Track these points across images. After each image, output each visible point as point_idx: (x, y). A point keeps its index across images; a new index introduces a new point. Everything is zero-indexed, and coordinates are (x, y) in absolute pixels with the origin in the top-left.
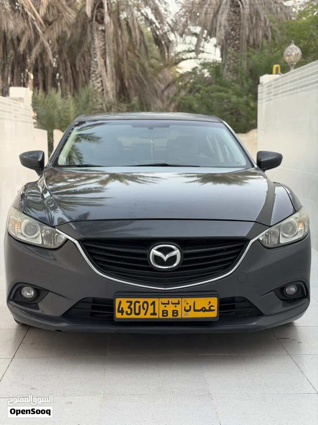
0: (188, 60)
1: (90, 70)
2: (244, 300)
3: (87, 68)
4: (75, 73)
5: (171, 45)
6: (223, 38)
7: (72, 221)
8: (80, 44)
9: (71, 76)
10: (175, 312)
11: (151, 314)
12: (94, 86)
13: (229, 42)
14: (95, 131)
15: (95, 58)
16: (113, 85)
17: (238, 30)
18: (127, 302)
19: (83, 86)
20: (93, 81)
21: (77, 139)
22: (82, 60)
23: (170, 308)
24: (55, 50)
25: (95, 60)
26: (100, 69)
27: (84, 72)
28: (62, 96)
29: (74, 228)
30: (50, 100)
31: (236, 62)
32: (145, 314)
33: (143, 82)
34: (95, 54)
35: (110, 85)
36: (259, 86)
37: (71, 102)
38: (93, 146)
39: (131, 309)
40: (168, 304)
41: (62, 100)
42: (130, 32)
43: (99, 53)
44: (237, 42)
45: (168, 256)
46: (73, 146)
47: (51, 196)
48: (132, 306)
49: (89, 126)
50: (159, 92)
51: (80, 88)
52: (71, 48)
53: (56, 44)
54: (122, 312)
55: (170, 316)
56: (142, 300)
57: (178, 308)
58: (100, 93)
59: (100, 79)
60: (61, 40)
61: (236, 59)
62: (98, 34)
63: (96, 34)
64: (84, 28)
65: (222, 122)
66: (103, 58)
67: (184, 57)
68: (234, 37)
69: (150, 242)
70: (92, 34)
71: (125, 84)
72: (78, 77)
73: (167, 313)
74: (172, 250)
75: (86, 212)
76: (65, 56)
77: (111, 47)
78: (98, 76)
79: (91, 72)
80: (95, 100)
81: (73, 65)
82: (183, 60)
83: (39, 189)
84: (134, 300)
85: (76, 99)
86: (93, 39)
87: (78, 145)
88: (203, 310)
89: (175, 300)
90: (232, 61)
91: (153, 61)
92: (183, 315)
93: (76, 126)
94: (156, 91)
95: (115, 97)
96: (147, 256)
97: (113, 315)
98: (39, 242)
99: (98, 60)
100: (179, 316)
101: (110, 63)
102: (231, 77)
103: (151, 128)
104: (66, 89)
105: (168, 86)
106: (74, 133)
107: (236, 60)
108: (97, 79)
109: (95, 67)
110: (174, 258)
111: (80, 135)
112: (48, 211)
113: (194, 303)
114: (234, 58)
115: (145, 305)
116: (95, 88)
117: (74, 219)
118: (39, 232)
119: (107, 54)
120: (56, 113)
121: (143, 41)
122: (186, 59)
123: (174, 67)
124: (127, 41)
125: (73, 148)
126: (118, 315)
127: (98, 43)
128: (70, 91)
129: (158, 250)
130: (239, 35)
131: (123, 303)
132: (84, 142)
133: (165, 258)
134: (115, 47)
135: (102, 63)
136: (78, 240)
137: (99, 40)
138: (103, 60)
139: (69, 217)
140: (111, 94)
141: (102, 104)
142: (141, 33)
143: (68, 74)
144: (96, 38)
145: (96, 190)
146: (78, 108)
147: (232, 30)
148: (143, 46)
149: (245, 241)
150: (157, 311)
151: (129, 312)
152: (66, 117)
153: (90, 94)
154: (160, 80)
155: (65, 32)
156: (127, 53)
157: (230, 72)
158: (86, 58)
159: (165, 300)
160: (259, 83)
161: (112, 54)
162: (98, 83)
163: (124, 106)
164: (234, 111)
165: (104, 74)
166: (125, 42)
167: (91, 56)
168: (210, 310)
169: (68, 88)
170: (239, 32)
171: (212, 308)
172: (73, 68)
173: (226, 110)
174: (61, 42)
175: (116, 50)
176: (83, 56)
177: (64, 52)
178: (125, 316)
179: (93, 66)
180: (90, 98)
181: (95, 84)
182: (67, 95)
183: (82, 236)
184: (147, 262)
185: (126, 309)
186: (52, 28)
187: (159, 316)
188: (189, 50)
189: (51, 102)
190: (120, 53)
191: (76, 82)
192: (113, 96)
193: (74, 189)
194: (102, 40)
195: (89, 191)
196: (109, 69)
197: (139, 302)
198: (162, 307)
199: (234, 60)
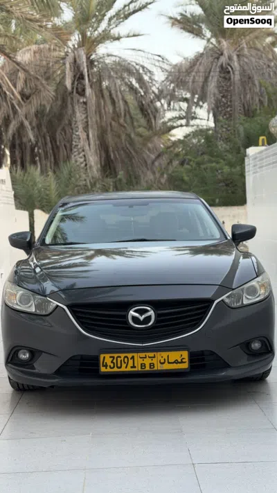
0: (180, 128)
1: (71, 145)
2: (212, 353)
3: (68, 141)
4: (55, 147)
5: (158, 114)
6: (213, 106)
7: (61, 290)
8: (60, 117)
9: (51, 151)
10: (152, 365)
11: (132, 367)
12: (76, 161)
13: (220, 109)
14: (79, 211)
15: (77, 131)
16: (97, 158)
17: (229, 97)
18: (110, 357)
19: (65, 161)
20: (75, 156)
21: (62, 220)
22: (63, 133)
23: (147, 362)
24: (34, 124)
25: (77, 133)
26: (82, 143)
27: (65, 146)
28: (42, 172)
29: (63, 296)
30: (29, 178)
31: (229, 130)
32: (126, 367)
33: (131, 152)
34: (77, 127)
35: (93, 160)
36: (246, 158)
37: (53, 179)
38: (77, 225)
39: (114, 363)
40: (146, 357)
41: (42, 177)
42: (113, 103)
43: (81, 127)
44: (229, 109)
45: (143, 316)
46: (58, 226)
47: (42, 271)
48: (115, 361)
49: (73, 206)
50: (149, 162)
51: (61, 163)
52: (50, 122)
53: (35, 119)
54: (106, 366)
55: (147, 368)
56: (123, 355)
57: (154, 361)
58: (83, 168)
59: (83, 153)
60: (39, 114)
61: (229, 126)
62: (79, 107)
63: (77, 107)
64: (64, 101)
65: (198, 199)
66: (85, 131)
67: (175, 125)
68: (225, 104)
69: (128, 305)
70: (73, 106)
71: (110, 156)
72: (59, 151)
73: (145, 366)
74: (147, 311)
75: (72, 283)
76: (45, 130)
77: (93, 119)
78: (81, 150)
79: (73, 146)
80: (78, 176)
81: (53, 140)
82: (174, 128)
83: (30, 266)
84: (116, 355)
85: (57, 176)
86: (74, 112)
87: (62, 225)
88: (176, 362)
89: (151, 354)
90: (224, 130)
91: (141, 130)
92: (158, 367)
93: (60, 207)
94: (146, 162)
95: (99, 173)
96: (126, 317)
97: (98, 370)
98: (33, 309)
99: (80, 134)
100: (156, 368)
101: (93, 136)
102: (224, 145)
103: (131, 206)
104: (46, 165)
105: (159, 156)
106: (59, 214)
107: (229, 129)
108: (79, 154)
109: (77, 141)
110: (149, 318)
111: (64, 215)
112: (40, 284)
113: (168, 356)
114: (226, 126)
115: (126, 359)
116: (78, 164)
117: (62, 288)
118: (32, 302)
119: (90, 126)
120: (37, 191)
121: (127, 112)
122: (178, 127)
123: (166, 135)
124: (111, 111)
125: (58, 229)
126: (103, 369)
127: (79, 116)
128: (51, 168)
129: (135, 311)
130: (231, 101)
131: (106, 358)
132: (68, 222)
133: (142, 318)
134: (98, 119)
135: (85, 137)
136: (67, 306)
137: (80, 112)
138: (85, 134)
139: (58, 287)
140: (95, 169)
141: (85, 180)
142: (126, 102)
143: (48, 150)
144: (77, 110)
145: (81, 265)
146: (59, 185)
147: (223, 97)
148: (128, 117)
149: (210, 301)
150: (136, 365)
151: (112, 365)
152: (47, 195)
153: (73, 170)
154: (149, 150)
155: (44, 106)
156: (111, 124)
157: (223, 140)
158: (67, 131)
159: (143, 355)
160: (245, 156)
161: (95, 126)
162: (81, 158)
163: (110, 181)
164: (228, 182)
165: (87, 148)
166: (109, 113)
167: (72, 129)
168: (182, 362)
169: (49, 164)
170: (231, 98)
171: (184, 360)
172: (53, 142)
173: (220, 181)
174: (39, 115)
175: (99, 121)
176: (64, 129)
177: (43, 127)
178: (109, 370)
179: (74, 140)
180: (72, 174)
181: (77, 159)
182: (47, 172)
183: (69, 303)
184: (127, 322)
185: (109, 363)
186: (30, 102)
187: (139, 368)
188: (180, 116)
189: (31, 180)
190: (104, 124)
191: (57, 157)
192: (97, 171)
193: (59, 264)
194: (84, 112)
195: (75, 265)
196: (92, 142)
197: (120, 357)
198: (141, 361)
199: (226, 128)
